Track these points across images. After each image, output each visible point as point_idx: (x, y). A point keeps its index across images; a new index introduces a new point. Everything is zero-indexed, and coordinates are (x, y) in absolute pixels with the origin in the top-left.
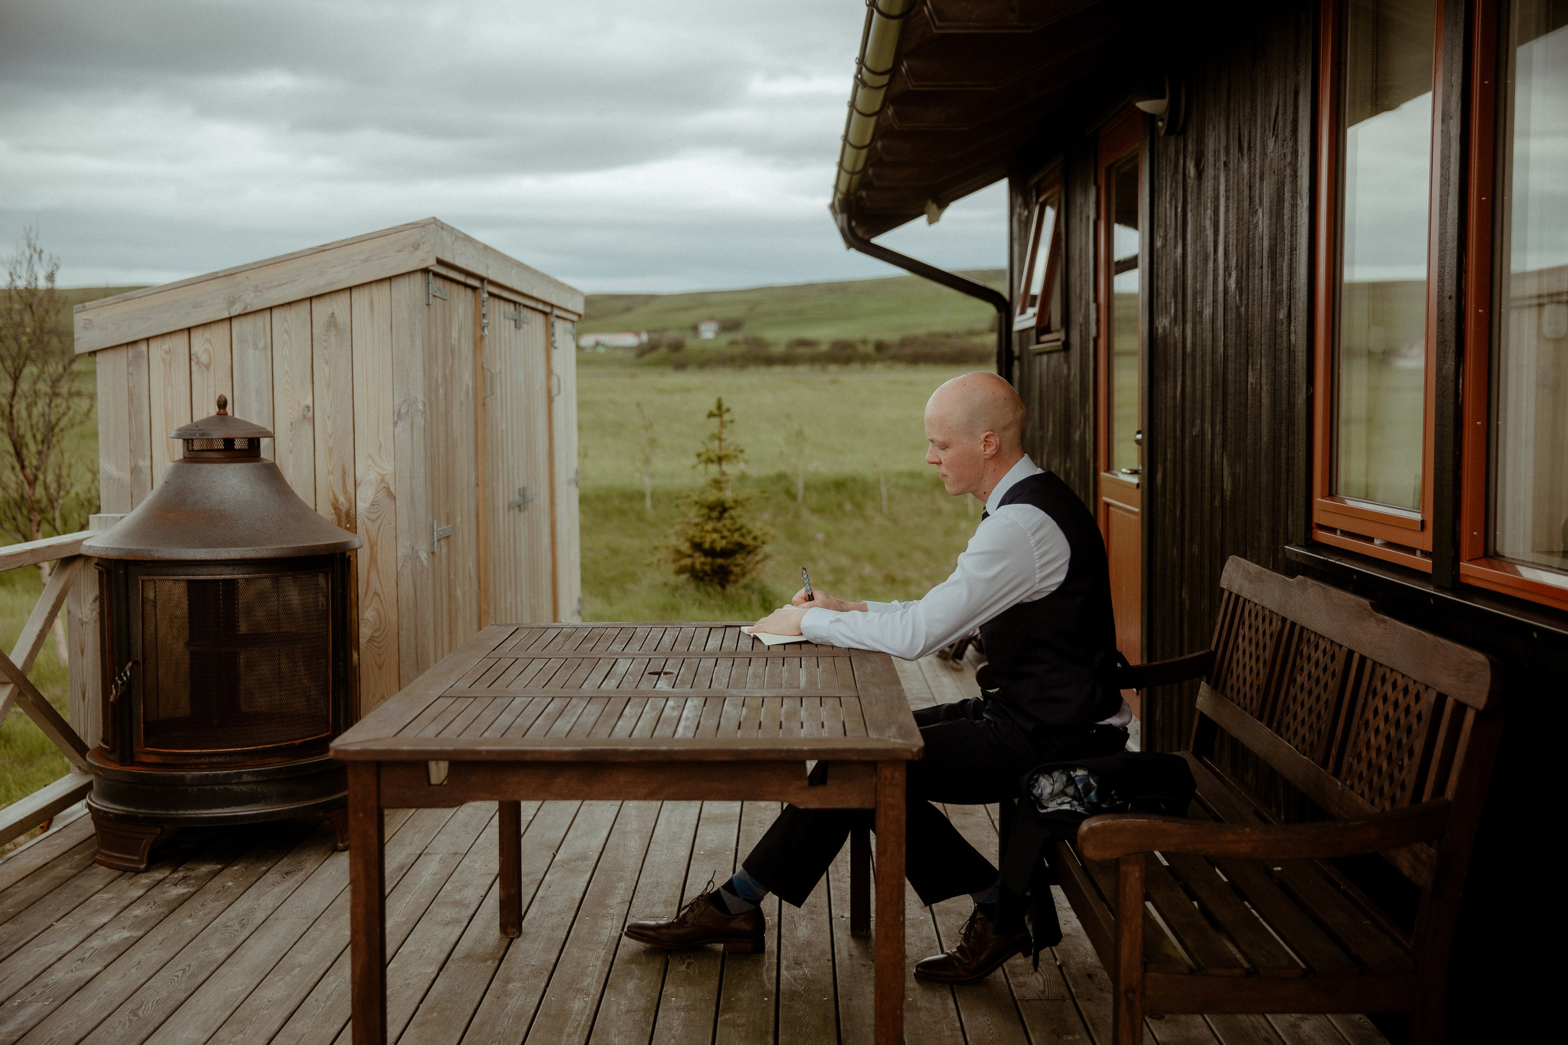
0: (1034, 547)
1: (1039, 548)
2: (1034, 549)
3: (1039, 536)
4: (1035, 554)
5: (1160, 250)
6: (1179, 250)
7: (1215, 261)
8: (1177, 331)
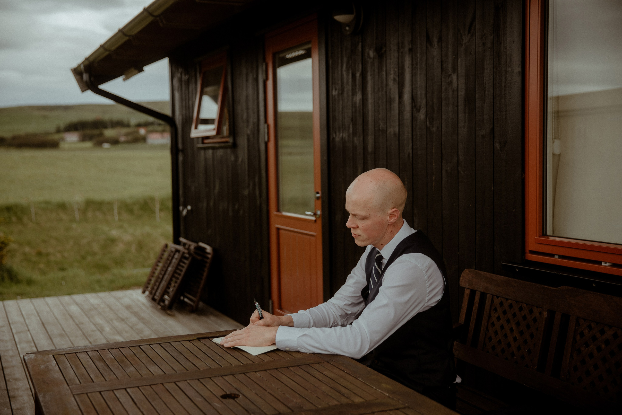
0: (427, 280)
1: (429, 281)
2: (427, 282)
3: (429, 273)
4: (427, 284)
5: (336, 97)
6: (359, 97)
7: (401, 102)
8: (357, 141)
